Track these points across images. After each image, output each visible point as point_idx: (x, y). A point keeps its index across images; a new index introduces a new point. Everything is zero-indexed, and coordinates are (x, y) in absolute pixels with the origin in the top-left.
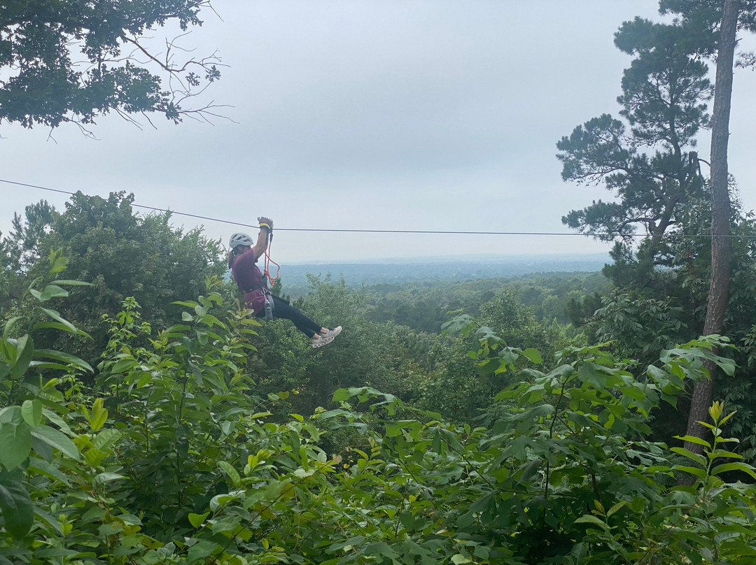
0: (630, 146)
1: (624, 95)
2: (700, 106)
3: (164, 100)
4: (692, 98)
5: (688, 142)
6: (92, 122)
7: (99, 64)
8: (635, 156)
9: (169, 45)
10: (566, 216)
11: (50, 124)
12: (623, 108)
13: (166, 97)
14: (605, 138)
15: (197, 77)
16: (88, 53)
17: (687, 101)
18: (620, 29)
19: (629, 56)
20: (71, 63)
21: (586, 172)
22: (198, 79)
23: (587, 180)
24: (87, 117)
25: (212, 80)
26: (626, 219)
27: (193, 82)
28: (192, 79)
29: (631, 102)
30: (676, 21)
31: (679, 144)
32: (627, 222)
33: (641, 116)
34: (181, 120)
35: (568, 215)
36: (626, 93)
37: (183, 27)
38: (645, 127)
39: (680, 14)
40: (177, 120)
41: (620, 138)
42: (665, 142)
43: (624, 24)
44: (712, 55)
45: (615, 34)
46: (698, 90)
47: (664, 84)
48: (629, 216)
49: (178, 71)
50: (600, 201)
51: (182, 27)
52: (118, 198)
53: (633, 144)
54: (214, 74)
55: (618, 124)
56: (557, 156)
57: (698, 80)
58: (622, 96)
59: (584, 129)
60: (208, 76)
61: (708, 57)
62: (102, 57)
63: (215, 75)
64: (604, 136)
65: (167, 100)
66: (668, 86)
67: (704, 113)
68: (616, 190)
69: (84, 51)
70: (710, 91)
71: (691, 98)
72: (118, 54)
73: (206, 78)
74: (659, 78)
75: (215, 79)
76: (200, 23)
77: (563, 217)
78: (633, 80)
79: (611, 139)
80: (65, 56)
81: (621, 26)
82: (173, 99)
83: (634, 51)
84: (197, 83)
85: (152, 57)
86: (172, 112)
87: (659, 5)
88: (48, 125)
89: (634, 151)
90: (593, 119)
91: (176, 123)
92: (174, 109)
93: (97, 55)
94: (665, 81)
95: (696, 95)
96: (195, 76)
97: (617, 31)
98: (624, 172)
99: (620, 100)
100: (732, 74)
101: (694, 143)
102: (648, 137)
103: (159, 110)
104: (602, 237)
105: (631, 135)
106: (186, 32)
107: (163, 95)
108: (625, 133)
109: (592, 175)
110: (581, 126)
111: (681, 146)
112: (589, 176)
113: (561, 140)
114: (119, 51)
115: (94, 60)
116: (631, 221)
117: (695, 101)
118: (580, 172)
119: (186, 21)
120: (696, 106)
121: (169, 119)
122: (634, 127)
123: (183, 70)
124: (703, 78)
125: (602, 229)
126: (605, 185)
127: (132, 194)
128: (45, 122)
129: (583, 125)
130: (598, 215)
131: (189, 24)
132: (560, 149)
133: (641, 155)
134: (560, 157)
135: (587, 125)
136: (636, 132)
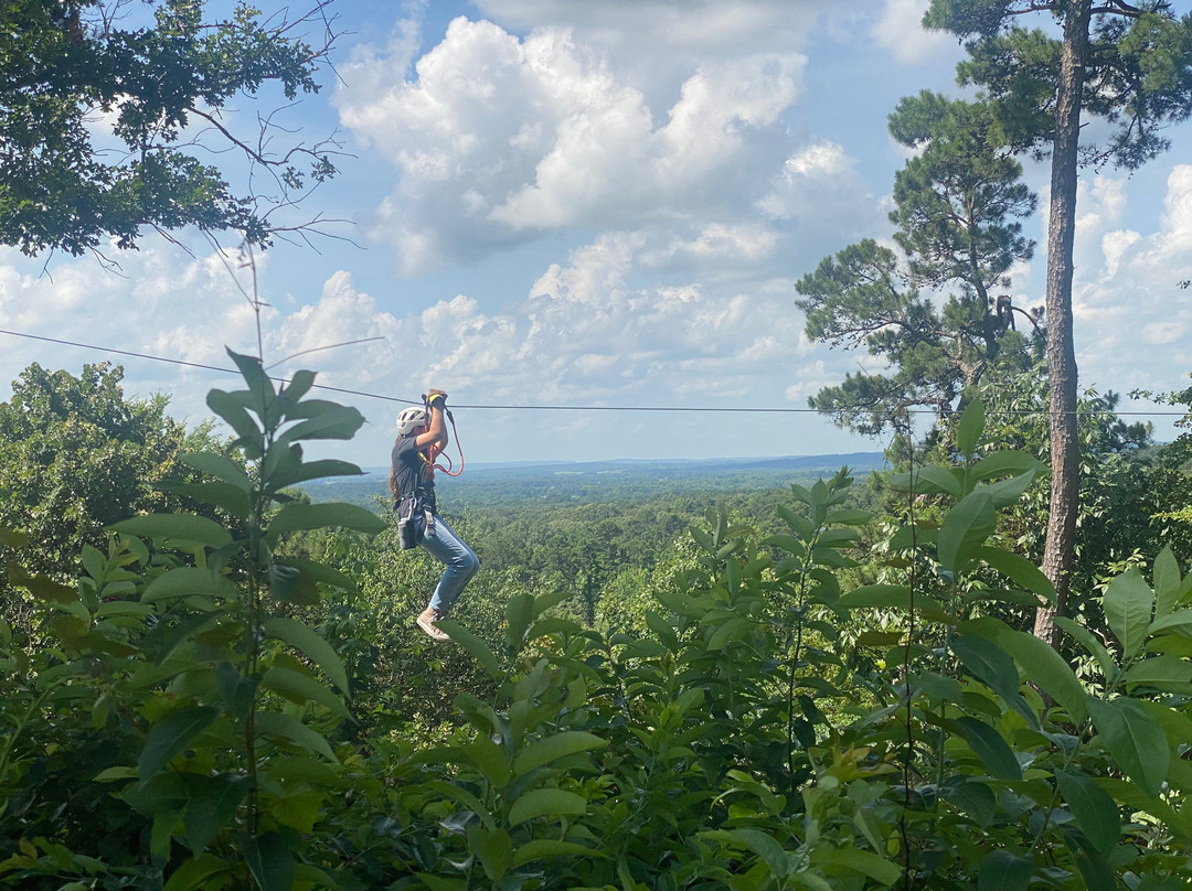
0: (908, 288)
1: (899, 211)
2: (1010, 226)
3: (242, 210)
4: (997, 214)
5: (999, 282)
6: (133, 246)
7: (143, 154)
8: (914, 303)
9: (264, 124)
10: (815, 396)
11: (70, 249)
12: (898, 229)
13: (246, 206)
14: (869, 276)
15: (300, 174)
16: (125, 135)
17: (991, 219)
18: (898, 109)
19: (909, 149)
20: (91, 151)
21: (844, 327)
22: (300, 178)
23: (846, 341)
24: (126, 238)
25: (322, 179)
26: (904, 401)
27: (293, 183)
28: (291, 178)
29: (910, 219)
30: (979, 96)
31: (984, 283)
32: (905, 404)
33: (921, 241)
34: (271, 244)
35: (819, 396)
36: (903, 208)
37: (290, 92)
38: (927, 258)
39: (986, 85)
40: (265, 244)
41: (892, 275)
42: (961, 280)
43: (904, 101)
44: (1032, 148)
45: (890, 117)
46: (1010, 201)
47: (955, 192)
48: (908, 395)
49: (277, 164)
50: (859, 373)
51: (287, 94)
52: (98, 374)
53: (913, 286)
54: (327, 168)
55: (887, 254)
56: (796, 303)
57: (1008, 186)
58: (896, 212)
59: (836, 263)
60: (315, 172)
61: (1025, 151)
62: (148, 143)
63: (326, 172)
64: (867, 273)
65: (247, 211)
66: (961, 196)
67: (1017, 237)
68: (884, 356)
69: (117, 132)
70: (1029, 203)
71: (996, 213)
72: (173, 138)
73: (313, 176)
74: (948, 183)
75: (326, 177)
76: (316, 89)
77: (810, 398)
78: (910, 186)
79: (878, 276)
80: (82, 140)
81: (900, 105)
82: (259, 211)
83: (916, 142)
84: (299, 185)
85: (236, 142)
86: (256, 232)
87: (956, 72)
88: (67, 250)
89: (916, 295)
90: (849, 247)
91: (263, 247)
92: (259, 226)
93: (140, 139)
94: (957, 189)
95: (1005, 209)
96: (295, 172)
97: (894, 112)
98: (896, 328)
99: (893, 218)
100: (1076, 177)
101: (1007, 283)
102: (931, 274)
103: (235, 226)
104: (863, 430)
105: (907, 269)
107: (239, 202)
108: (897, 268)
109: (854, 333)
110: (830, 258)
111: (988, 287)
112: (849, 334)
113: (802, 280)
114: (176, 133)
115: (136, 147)
116: (910, 403)
117: (1002, 218)
118: (835, 328)
119: (294, 85)
120: (1005, 225)
121: (251, 241)
122: (912, 259)
123: (285, 161)
124: (1015, 184)
125: (866, 418)
126: (868, 347)
127: (122, 368)
128: (63, 246)
129: (834, 257)
130: (862, 393)
131: (299, 89)
132: (801, 293)
133: (922, 302)
134: (801, 305)
135: (841, 257)
136: (914, 266)
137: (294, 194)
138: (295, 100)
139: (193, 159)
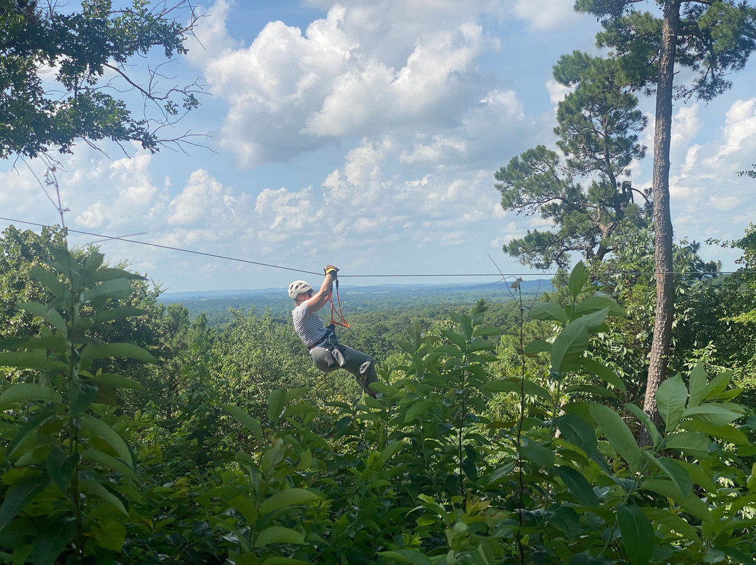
0: (566, 176)
1: (560, 127)
2: (631, 137)
3: (139, 129)
4: (623, 130)
5: (623, 172)
6: (69, 152)
7: (76, 93)
8: (570, 186)
9: (152, 74)
10: (508, 245)
12: (560, 139)
13: (142, 126)
14: (541, 168)
15: (176, 105)
16: (64, 81)
17: (618, 133)
18: (559, 62)
19: (566, 87)
20: (43, 91)
21: (525, 201)
22: (176, 108)
23: (527, 210)
24: (65, 147)
25: (190, 109)
26: (563, 248)
27: (171, 111)
28: (171, 108)
29: (567, 133)
30: (610, 54)
31: (614, 174)
32: (565, 250)
33: (574, 146)
34: (158, 150)
35: (510, 245)
36: (563, 125)
37: (169, 54)
38: (578, 157)
39: (615, 47)
40: (154, 150)
41: (556, 168)
42: (599, 171)
43: (563, 57)
44: (644, 87)
46: (630, 121)
47: (595, 116)
48: (566, 244)
49: (161, 99)
50: (535, 230)
51: (167, 54)
52: (51, 232)
53: (569, 175)
54: (193, 102)
55: (553, 155)
56: (495, 186)
57: (629, 112)
58: (558, 128)
59: (520, 160)
60: (186, 104)
61: (639, 89)
62: (78, 86)
63: (192, 104)
64: (540, 167)
65: (142, 129)
66: (600, 118)
67: (635, 144)
68: (551, 219)
69: (58, 79)
70: (642, 122)
71: (621, 129)
72: (94, 83)
73: (184, 106)
74: (592, 110)
75: (192, 107)
76: (185, 51)
77: (504, 246)
78: (567, 111)
79: (547, 169)
80: (37, 84)
81: (560, 60)
82: (150, 129)
83: (570, 83)
84: (175, 112)
85: (134, 85)
86: (149, 142)
87: (596, 39)
88: (26, 155)
89: (571, 181)
90: (529, 150)
91: (153, 152)
92: (150, 139)
93: (73, 83)
94: (597, 113)
95: (627, 126)
96: (173, 104)
97: (556, 64)
98: (559, 202)
99: (556, 131)
100: (672, 106)
101: (628, 173)
102: (581, 168)
103: (135, 139)
104: (538, 266)
105: (566, 164)
106: (172, 59)
107: (137, 124)
108: (559, 164)
109: (532, 205)
110: (517, 157)
111: (616, 176)
112: (528, 206)
113: (499, 171)
114: (96, 79)
115: (71, 89)
116: (568, 249)
117: (626, 132)
118: (520, 201)
119: (171, 48)
120: (627, 136)
121: (145, 148)
122: (569, 158)
123: (166, 98)
124: (634, 110)
125: (540, 258)
126: (541, 214)
127: (66, 229)
129: (519, 156)
130: (538, 242)
131: (175, 51)
132: (498, 180)
133: (575, 185)
134: (498, 187)
135: (524, 156)
136: (570, 162)
137: (172, 118)
138: (172, 58)
139: (108, 96)
